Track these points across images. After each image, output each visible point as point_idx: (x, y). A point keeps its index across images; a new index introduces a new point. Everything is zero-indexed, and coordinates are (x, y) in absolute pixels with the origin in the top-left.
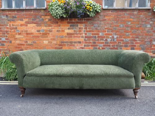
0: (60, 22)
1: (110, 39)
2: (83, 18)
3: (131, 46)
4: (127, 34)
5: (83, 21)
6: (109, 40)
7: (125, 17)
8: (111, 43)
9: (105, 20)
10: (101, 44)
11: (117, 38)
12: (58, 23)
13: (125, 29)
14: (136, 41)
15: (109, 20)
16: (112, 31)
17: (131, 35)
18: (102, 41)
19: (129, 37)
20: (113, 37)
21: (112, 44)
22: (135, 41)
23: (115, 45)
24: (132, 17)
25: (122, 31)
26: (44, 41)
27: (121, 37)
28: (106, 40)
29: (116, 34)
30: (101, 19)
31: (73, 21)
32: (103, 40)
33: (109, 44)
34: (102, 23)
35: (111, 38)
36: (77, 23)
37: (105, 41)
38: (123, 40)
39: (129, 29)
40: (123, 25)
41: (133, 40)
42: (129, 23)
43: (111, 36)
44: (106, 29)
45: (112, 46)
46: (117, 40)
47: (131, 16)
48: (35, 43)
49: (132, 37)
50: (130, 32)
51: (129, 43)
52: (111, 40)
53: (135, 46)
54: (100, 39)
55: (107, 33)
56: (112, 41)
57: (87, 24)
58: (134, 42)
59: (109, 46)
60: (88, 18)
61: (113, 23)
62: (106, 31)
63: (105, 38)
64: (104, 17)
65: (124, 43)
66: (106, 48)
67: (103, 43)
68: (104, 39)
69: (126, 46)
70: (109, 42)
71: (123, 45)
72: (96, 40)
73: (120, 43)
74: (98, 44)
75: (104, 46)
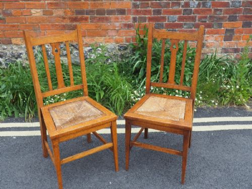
1: (196, 2)
3: (244, 18)
6: (193, 4)
8: (197, 12)
10: (175, 16)
18: (176, 8)
21: (199, 13)
23: (206, 17)
26: (33, 11)
28: (187, 5)
32: (179, 4)
33: (192, 15)
37: (182, 7)
38: (226, 5)
45: (200, 18)
46: (214, 4)
48: (10, 15)
51: (240, 10)
52: (199, 4)
54: (173, 3)
56: (201, 8)
59: (194, 19)
65: (229, 10)
66: (185, 24)
67: (178, 12)
68: (182, 3)
69: (232, 19)
70: (193, 9)
71: (226, 17)
72: (162, 4)
73: (218, 12)
74: (167, 16)
75: (180, 19)
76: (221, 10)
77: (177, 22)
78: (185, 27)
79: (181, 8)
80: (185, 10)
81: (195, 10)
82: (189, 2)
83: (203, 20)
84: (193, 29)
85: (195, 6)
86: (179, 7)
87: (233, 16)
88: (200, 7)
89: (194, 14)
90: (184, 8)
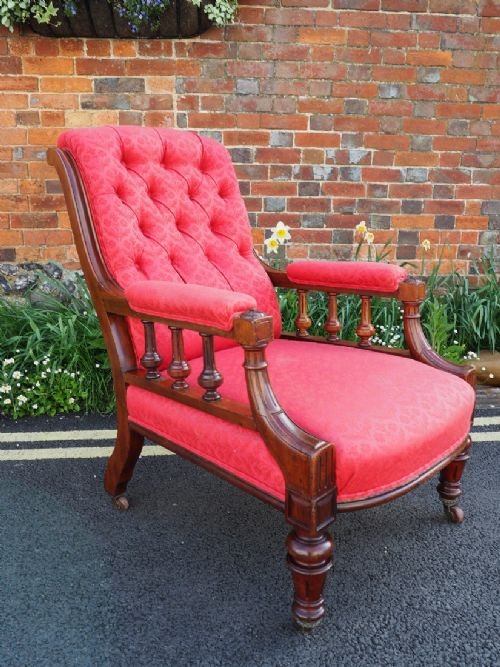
0: (30, 61)
1: (328, 168)
2: (174, 41)
3: (437, 207)
4: (420, 139)
5: (174, 57)
6: (321, 172)
7: (409, 43)
8: (331, 189)
9: (301, 54)
10: (281, 197)
11: (366, 160)
12: (20, 71)
13: (409, 113)
14: (466, 179)
15: (324, 54)
16: (339, 123)
17: (438, 144)
18: (281, 180)
19: (431, 159)
20: (343, 157)
21: (335, 194)
22: (460, 177)
23: (352, 203)
24: (451, 41)
25: (392, 124)
27: (384, 157)
28: (306, 173)
29: (358, 141)
30: (277, 50)
31: (112, 57)
32: (288, 172)
33: (321, 196)
34: (283, 70)
35: (329, 161)
36: (139, 67)
37: (297, 177)
38: (396, 176)
39: (430, 112)
40: (399, 88)
41: (448, 173)
42: (435, 78)
43: (331, 152)
44: (303, 106)
45: (339, 205)
46: (367, 174)
47: (446, 36)
49: (445, 160)
50: (438, 127)
51: (426, 190)
52: (334, 171)
53: (458, 207)
54: (274, 168)
55: (309, 131)
56: (339, 181)
57: (192, 78)
58: (455, 186)
59: (324, 205)
60: (198, 40)
61: (343, 72)
62: (304, 120)
63: (297, 161)
64: (296, 36)
65: (402, 187)
66: (305, 218)
67: (289, 190)
68: (296, 168)
69: (412, 208)
70: (321, 183)
71: (398, 203)
72: (250, 170)
73: (378, 192)
74: (263, 197)
75: (294, 205)
76: (385, 188)
77: (285, 212)
78: (306, 223)
79: (293, 180)
80: (302, 186)
81: (327, 186)
82: (312, 168)
83: (347, 208)
84: (325, 229)
85: (326, 177)
86: (290, 177)
87: (412, 202)
88: (336, 179)
89: (323, 194)
90: (300, 181)
